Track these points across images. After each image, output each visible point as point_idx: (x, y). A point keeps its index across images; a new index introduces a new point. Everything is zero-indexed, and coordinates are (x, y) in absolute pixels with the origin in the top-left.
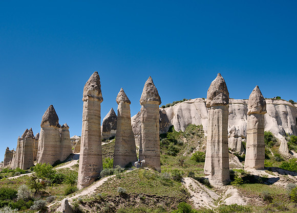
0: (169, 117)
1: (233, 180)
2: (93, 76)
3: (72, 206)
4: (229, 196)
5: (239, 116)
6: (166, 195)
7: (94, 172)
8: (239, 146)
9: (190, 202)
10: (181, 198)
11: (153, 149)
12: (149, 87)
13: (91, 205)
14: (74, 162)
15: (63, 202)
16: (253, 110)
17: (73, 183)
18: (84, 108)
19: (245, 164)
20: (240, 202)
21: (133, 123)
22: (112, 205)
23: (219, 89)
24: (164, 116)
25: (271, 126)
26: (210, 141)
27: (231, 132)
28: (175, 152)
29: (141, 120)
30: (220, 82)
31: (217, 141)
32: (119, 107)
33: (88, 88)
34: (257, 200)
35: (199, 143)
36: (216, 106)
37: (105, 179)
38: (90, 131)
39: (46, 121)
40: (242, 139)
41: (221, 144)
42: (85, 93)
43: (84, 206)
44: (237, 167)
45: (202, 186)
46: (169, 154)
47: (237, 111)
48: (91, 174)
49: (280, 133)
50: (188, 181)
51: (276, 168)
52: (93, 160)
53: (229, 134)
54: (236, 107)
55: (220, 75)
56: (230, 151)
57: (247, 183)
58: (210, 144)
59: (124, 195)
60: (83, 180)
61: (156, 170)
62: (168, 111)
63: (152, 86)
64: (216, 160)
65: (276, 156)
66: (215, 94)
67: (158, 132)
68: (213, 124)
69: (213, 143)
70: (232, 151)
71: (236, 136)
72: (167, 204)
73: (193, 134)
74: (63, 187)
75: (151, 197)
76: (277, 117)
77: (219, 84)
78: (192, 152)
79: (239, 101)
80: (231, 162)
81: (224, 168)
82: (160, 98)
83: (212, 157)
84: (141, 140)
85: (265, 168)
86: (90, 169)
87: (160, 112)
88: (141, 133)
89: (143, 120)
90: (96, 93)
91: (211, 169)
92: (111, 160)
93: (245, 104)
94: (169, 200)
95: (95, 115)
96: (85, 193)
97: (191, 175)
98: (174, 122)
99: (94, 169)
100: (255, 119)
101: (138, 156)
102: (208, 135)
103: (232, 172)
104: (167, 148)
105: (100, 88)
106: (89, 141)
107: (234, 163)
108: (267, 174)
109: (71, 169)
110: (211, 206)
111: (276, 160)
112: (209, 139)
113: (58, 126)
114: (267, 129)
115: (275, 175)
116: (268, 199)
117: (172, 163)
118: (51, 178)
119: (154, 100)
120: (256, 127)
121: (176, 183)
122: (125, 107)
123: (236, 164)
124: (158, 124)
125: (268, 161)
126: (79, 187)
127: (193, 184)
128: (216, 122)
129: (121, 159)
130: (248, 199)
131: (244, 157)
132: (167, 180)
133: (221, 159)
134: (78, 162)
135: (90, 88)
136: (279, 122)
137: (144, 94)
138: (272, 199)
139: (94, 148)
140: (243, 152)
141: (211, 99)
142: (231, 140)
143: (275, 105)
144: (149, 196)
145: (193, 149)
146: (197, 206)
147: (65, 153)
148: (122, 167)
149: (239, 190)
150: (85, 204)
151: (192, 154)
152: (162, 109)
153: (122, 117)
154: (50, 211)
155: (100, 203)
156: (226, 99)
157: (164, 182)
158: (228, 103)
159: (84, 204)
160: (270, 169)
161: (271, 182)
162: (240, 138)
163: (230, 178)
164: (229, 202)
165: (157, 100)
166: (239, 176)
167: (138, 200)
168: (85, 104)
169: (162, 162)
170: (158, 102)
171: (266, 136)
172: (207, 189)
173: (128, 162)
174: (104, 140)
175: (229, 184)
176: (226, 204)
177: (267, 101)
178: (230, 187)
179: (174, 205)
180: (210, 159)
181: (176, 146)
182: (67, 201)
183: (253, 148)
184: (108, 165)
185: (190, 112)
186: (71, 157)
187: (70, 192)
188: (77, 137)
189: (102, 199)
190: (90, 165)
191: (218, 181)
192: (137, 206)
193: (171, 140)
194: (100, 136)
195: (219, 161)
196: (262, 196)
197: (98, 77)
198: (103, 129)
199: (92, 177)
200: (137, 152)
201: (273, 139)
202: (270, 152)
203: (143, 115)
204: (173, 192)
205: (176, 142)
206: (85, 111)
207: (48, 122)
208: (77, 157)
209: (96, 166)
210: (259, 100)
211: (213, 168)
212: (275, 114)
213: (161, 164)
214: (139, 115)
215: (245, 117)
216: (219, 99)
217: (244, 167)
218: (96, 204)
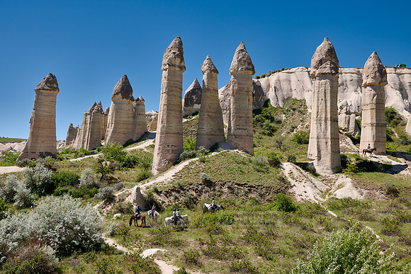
0: (264, 90)
1: (346, 167)
2: (174, 42)
3: (145, 195)
4: (340, 187)
5: (351, 88)
6: (260, 184)
7: (173, 155)
8: (352, 125)
9: (290, 193)
10: (278, 187)
11: (244, 127)
12: (241, 54)
13: (168, 194)
14: (150, 142)
15: (133, 190)
16: (369, 81)
17: (147, 167)
18: (163, 78)
19: (360, 147)
20: (355, 195)
21: (220, 96)
22: (193, 195)
23: (326, 56)
24: (258, 88)
25: (394, 100)
26: (315, 119)
27: (341, 108)
28: (272, 132)
29: (231, 92)
30: (327, 47)
31: (323, 119)
32: (205, 77)
33: (168, 55)
34: (377, 193)
35: (302, 121)
36: (323, 76)
37: (186, 163)
38: (169, 105)
39: (117, 94)
40: (356, 116)
41: (329, 122)
42: (165, 61)
43: (159, 195)
44: (350, 150)
45: (306, 174)
46: (264, 134)
47: (348, 83)
48: (169, 156)
49: (405, 109)
50: (287, 167)
51: (402, 153)
52: (172, 140)
53: (339, 110)
54: (348, 77)
55: (328, 40)
56: (341, 131)
57: (364, 171)
58: (315, 122)
59: (208, 183)
60: (159, 164)
61: (248, 152)
62: (263, 82)
63: (244, 53)
64: (323, 141)
65: (401, 137)
66: (321, 62)
67: (251, 107)
68: (318, 97)
69: (319, 121)
70: (343, 130)
71: (348, 113)
72: (261, 196)
73: (294, 110)
74: (135, 172)
75: (242, 185)
76: (401, 89)
77: (326, 50)
78: (293, 131)
79: (352, 70)
80: (342, 144)
81: (333, 151)
82: (253, 67)
83: (318, 138)
84: (230, 116)
85: (387, 153)
86: (168, 151)
87: (254, 83)
88: (230, 108)
89: (233, 93)
90: (177, 61)
91: (316, 152)
92: (194, 140)
93: (358, 73)
94: (264, 190)
95: (176, 87)
96: (160, 179)
97: (291, 159)
98: (271, 95)
99: (173, 151)
100: (373, 92)
101: (226, 136)
102: (312, 111)
103: (344, 157)
104: (262, 126)
105: (182, 56)
106: (168, 117)
107: (347, 146)
108: (390, 160)
109: (146, 150)
110: (317, 199)
111: (402, 143)
112: (314, 116)
113: (132, 99)
114: (388, 105)
115: (402, 161)
116: (393, 192)
117: (268, 145)
118: (121, 161)
119: (247, 69)
120: (374, 101)
121: (273, 170)
122: (211, 78)
123: (349, 147)
124: (251, 97)
125: (391, 144)
126: (155, 172)
127: (295, 171)
128: (322, 96)
129: (205, 139)
130: (365, 192)
131: (359, 139)
132: (261, 165)
133: (329, 141)
134: (154, 142)
135: (171, 55)
136: (405, 96)
137: (234, 62)
138: (398, 192)
139: (174, 125)
140: (358, 132)
141: (316, 68)
142: (342, 117)
143: (399, 74)
144: (239, 185)
145: (293, 128)
146: (299, 199)
147: (139, 131)
148: (207, 148)
149: (354, 180)
150: (161, 192)
151: (292, 134)
152: (256, 80)
153: (208, 90)
154: (118, 200)
155: (178, 192)
156: (336, 68)
157: (258, 167)
158: (337, 72)
159: (159, 193)
160: (394, 155)
161: (395, 170)
162: (353, 115)
163: (341, 165)
164: (340, 194)
165: (250, 69)
166: (354, 162)
167: (225, 190)
168: (165, 74)
169: (256, 143)
170: (251, 72)
171: (387, 113)
172: (312, 178)
173: (214, 143)
174: (186, 117)
175: (340, 172)
176: (337, 197)
177: (388, 70)
178: (341, 175)
179: (270, 196)
180: (315, 140)
181: (272, 124)
182: (138, 189)
183: (370, 128)
184: (189, 147)
185: (290, 84)
186: (146, 135)
187: (143, 178)
188: (153, 112)
189: (181, 188)
190: (168, 146)
191: (325, 168)
192: (224, 197)
193: (267, 117)
194: (181, 112)
195: (327, 143)
196: (384, 188)
197: (181, 43)
198: (185, 103)
199: (170, 160)
200: (226, 130)
201: (397, 117)
202: (393, 133)
203: (233, 87)
204: (269, 180)
205: (272, 119)
206: (164, 81)
207: (120, 95)
208: (153, 136)
209: (175, 146)
210: (377, 69)
211: (319, 152)
212: (398, 86)
213: (255, 146)
214: (228, 87)
215: (359, 89)
216: (326, 68)
217: (360, 150)
218: (173, 193)
